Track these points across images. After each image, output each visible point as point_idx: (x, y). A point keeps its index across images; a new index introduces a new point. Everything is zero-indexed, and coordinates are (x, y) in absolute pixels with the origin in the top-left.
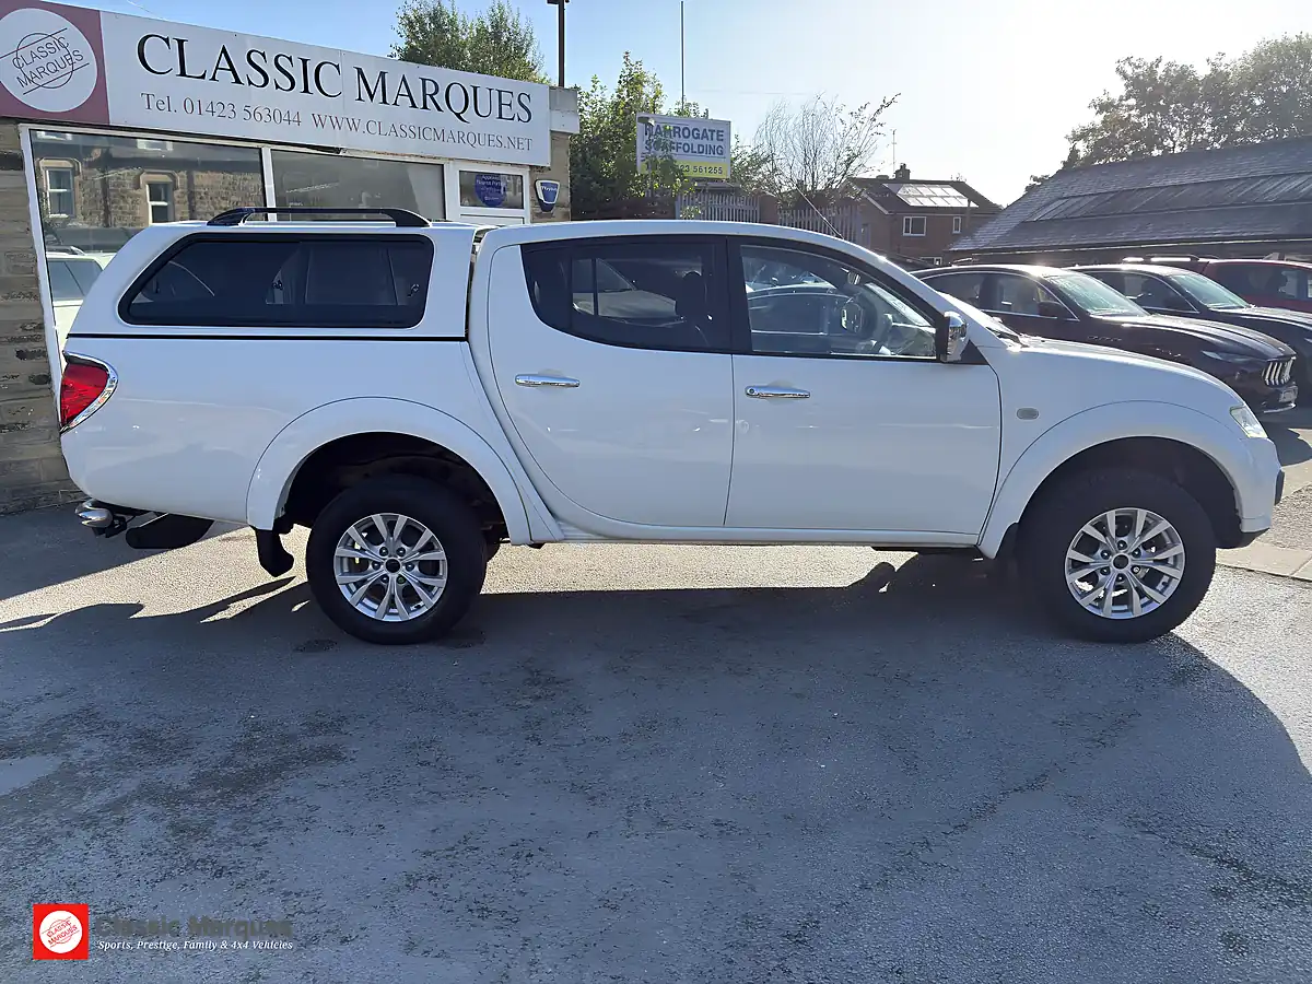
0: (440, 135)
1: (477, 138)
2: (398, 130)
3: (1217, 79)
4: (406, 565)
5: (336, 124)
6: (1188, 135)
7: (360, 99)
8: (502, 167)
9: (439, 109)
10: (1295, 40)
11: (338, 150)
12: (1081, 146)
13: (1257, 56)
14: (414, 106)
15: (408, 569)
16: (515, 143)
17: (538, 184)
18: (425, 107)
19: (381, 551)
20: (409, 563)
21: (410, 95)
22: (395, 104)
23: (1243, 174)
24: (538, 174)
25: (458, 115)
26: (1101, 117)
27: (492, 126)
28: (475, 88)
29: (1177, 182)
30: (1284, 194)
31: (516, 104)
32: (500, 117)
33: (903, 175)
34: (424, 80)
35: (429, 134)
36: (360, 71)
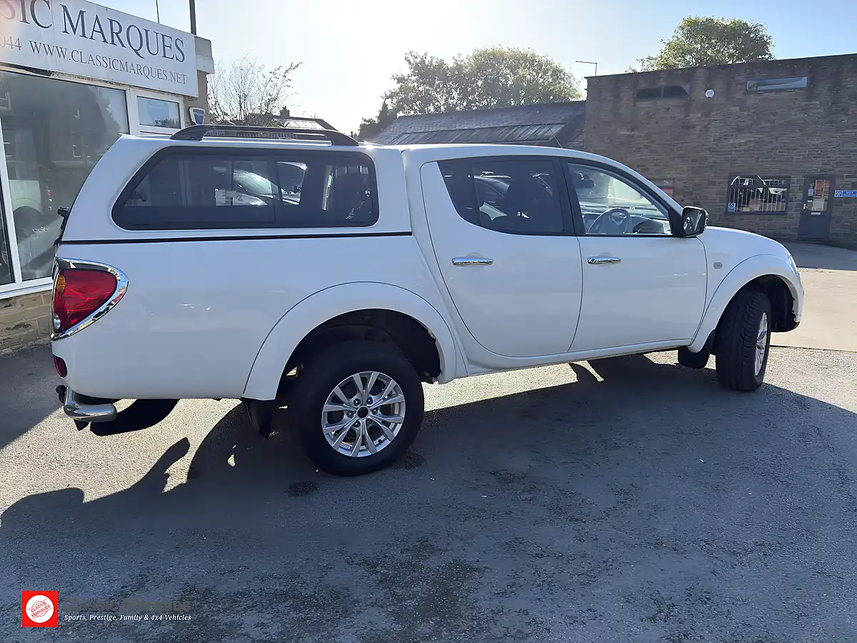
0: (125, 67)
1: (150, 71)
2: (95, 61)
3: (459, 67)
4: (372, 410)
5: (49, 51)
6: (446, 100)
7: (66, 32)
8: (166, 95)
9: (123, 46)
10: (491, 50)
11: (49, 73)
12: (388, 102)
13: (475, 57)
14: (105, 41)
15: (374, 413)
16: (175, 77)
17: (191, 111)
18: (113, 43)
19: (354, 402)
20: (375, 409)
21: (102, 32)
22: (92, 38)
23: (505, 124)
24: (190, 103)
25: (136, 51)
26: (399, 85)
27: (158, 62)
28: (147, 31)
29: (471, 127)
30: (530, 136)
31: (174, 46)
32: (165, 56)
33: (285, 113)
34: (111, 21)
35: (117, 65)
36: (65, 8)
